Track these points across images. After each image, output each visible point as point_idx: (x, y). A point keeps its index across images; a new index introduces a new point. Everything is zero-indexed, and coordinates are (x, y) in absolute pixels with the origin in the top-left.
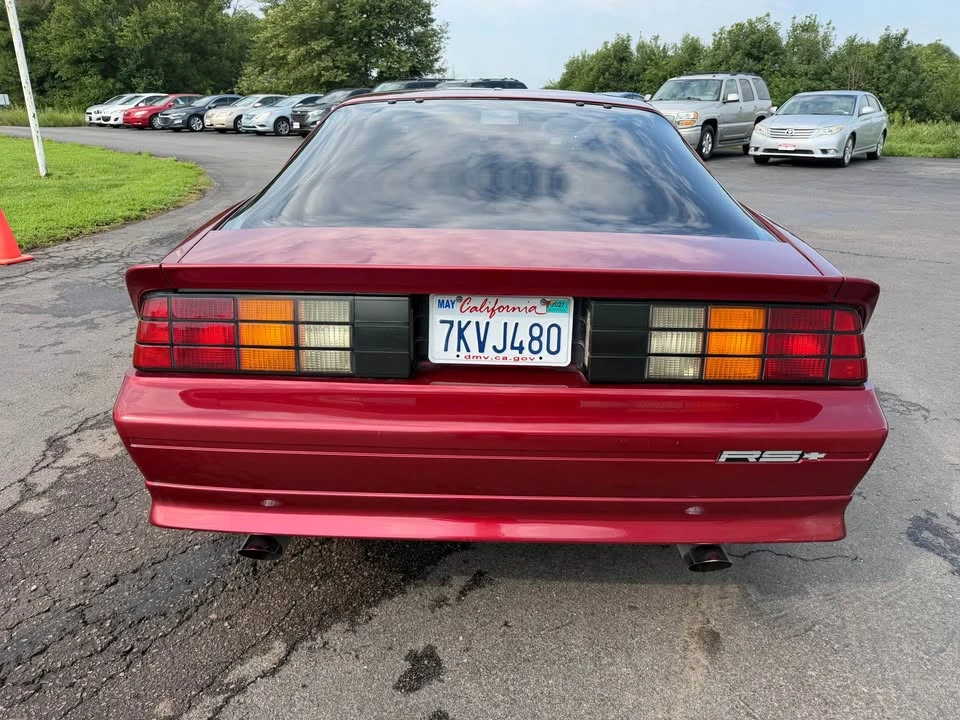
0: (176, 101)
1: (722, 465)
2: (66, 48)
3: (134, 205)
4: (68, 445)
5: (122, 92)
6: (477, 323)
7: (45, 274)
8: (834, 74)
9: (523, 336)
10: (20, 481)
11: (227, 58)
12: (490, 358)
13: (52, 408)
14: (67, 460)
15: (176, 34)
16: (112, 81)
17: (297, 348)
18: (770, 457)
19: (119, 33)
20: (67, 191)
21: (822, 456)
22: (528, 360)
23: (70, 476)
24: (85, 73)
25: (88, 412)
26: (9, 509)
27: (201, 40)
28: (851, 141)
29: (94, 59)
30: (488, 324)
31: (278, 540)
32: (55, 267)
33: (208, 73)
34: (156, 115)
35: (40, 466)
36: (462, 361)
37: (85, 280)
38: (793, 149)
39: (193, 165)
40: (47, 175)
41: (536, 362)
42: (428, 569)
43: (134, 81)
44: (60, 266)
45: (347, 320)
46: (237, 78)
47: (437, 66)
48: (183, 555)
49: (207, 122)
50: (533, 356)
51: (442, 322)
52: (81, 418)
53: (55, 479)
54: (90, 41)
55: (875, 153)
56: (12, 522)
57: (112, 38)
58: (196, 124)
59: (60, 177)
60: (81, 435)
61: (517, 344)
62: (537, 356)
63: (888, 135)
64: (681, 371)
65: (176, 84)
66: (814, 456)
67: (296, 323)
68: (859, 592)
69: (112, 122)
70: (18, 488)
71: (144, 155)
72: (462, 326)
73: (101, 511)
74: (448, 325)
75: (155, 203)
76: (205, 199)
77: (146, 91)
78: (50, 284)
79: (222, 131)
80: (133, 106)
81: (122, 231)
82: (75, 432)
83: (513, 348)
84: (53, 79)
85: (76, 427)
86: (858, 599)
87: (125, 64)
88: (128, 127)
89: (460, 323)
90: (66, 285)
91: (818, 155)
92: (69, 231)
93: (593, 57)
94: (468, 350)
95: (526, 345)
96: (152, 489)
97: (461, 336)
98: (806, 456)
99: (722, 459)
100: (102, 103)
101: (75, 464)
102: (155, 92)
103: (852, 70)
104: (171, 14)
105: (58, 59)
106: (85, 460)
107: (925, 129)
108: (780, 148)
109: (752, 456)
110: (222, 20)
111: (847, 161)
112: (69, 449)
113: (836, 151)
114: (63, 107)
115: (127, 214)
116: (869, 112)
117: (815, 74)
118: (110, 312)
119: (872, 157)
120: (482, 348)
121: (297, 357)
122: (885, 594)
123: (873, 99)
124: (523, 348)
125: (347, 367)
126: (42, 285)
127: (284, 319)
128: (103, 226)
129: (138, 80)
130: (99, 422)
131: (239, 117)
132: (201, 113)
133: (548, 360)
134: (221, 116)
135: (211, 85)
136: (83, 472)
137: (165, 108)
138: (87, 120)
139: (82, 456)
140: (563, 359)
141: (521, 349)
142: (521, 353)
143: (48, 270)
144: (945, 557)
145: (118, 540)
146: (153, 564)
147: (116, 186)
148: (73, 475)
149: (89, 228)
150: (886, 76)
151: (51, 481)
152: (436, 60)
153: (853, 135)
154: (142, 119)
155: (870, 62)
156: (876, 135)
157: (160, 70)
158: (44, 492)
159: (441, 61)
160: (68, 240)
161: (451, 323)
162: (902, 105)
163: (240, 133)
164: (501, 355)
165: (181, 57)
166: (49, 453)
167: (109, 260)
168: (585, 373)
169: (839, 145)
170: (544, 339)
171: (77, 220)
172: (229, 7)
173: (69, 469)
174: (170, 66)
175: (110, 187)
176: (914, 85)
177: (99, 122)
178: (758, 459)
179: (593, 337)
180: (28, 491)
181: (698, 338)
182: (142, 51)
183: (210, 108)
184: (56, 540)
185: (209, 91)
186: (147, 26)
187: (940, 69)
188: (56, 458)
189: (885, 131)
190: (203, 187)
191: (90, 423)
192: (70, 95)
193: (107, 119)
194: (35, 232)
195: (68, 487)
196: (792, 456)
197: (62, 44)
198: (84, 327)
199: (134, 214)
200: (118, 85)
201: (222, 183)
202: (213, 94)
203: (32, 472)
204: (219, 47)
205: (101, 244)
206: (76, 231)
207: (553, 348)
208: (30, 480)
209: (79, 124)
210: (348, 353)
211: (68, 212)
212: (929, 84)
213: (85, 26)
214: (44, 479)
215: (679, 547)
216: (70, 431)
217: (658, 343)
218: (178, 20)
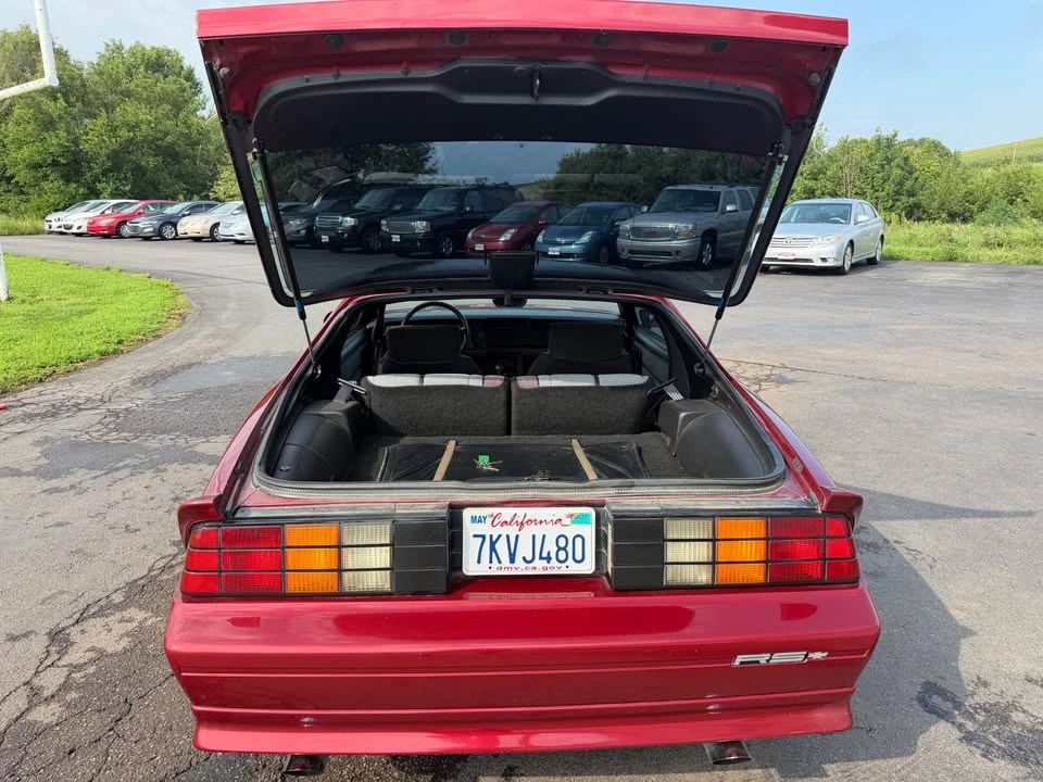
0: (145, 207)
1: (736, 668)
2: (26, 152)
3: (110, 336)
4: (72, 638)
5: (86, 197)
6: (508, 537)
7: (21, 426)
8: (829, 173)
9: (550, 547)
10: (25, 684)
11: (201, 160)
12: (520, 568)
13: (49, 594)
14: (74, 656)
15: (145, 137)
16: (74, 185)
17: (340, 570)
18: (779, 658)
19: (84, 137)
20: (33, 320)
21: (825, 654)
22: (555, 569)
23: (78, 675)
24: (45, 177)
25: (89, 598)
26: (18, 718)
27: (174, 143)
28: (849, 249)
29: (55, 164)
30: (517, 536)
31: (321, 758)
32: (30, 417)
33: (180, 177)
34: (124, 222)
35: (44, 665)
36: (494, 572)
37: (68, 433)
38: (793, 258)
39: (169, 283)
40: (9, 299)
41: (564, 571)
42: (458, 766)
43: (99, 186)
44: (36, 415)
45: (388, 542)
46: (212, 181)
47: (428, 166)
48: (207, 763)
49: (180, 230)
50: (559, 565)
51: (475, 536)
52: (82, 604)
53: (63, 680)
54: (52, 145)
55: (875, 258)
56: (24, 733)
57: (76, 142)
58: (168, 232)
59: (23, 302)
60: (84, 625)
61: (545, 555)
62: (564, 565)
63: (885, 238)
64: (695, 578)
65: (146, 188)
66: (817, 656)
67: (340, 547)
68: (875, 766)
69: (74, 230)
70: (24, 692)
71: (115, 271)
72: (494, 539)
73: (115, 715)
74: (481, 539)
75: (132, 333)
76: (186, 326)
77: (113, 196)
78: (29, 438)
79: (197, 239)
80: (98, 213)
81: (99, 369)
82: (77, 622)
83: (541, 558)
84: (9, 183)
85: (77, 616)
86: (874, 774)
87: (91, 169)
88: (92, 235)
89: (491, 536)
90: (46, 440)
91: (819, 263)
92: (42, 371)
93: (587, 155)
94: (500, 562)
95: (553, 555)
96: (197, 713)
97: (493, 549)
98: (811, 655)
99: (737, 663)
100: (64, 209)
101: (82, 661)
102: (123, 198)
103: (847, 170)
104: (142, 117)
105: (16, 164)
106: (91, 655)
107: (921, 229)
108: (780, 257)
109: (763, 658)
110: (198, 124)
111: (847, 268)
112: (72, 644)
113: (836, 260)
114: (19, 214)
115: (104, 347)
116: (865, 220)
117: (811, 173)
118: (99, 473)
119: (871, 262)
120: (512, 560)
121: (340, 578)
122: (899, 766)
123: (867, 205)
124: (551, 558)
125: (387, 587)
126: (19, 441)
127: (328, 544)
128: (77, 364)
129: (104, 185)
130: (101, 609)
131: (216, 225)
132: (173, 220)
133: (573, 569)
134: (195, 224)
135: (184, 189)
136: (92, 669)
137: (133, 215)
138: (47, 228)
139: (88, 650)
140: (588, 567)
141: (548, 559)
142: (549, 562)
143: (23, 421)
144: (953, 723)
145: (137, 749)
146: (177, 774)
147: (88, 312)
148: (82, 674)
149: (63, 367)
150: (881, 175)
151: (59, 682)
152: (426, 160)
153: (851, 243)
154: (109, 227)
155: (863, 162)
156: (874, 239)
157: (130, 174)
158: (53, 696)
159: (432, 161)
160: (41, 381)
161: (483, 537)
162: (898, 204)
163: (217, 241)
164: (531, 565)
165: (151, 162)
166: (53, 649)
167: (89, 406)
168: (610, 581)
169: (839, 253)
170: (570, 549)
171: (48, 358)
172: (204, 108)
173: (75, 668)
174: (139, 171)
175: (80, 314)
176: (908, 184)
177: (59, 230)
178: (768, 661)
179: (615, 548)
180: (35, 696)
181: (708, 546)
182: (108, 156)
183: (184, 216)
184: (71, 752)
185: (181, 197)
186: (115, 129)
187: (932, 168)
188: (62, 653)
189: (882, 236)
190: (182, 311)
191: (93, 610)
192: (27, 201)
193: (71, 228)
194: (5, 375)
195: (78, 688)
196: (797, 657)
197: (20, 148)
198: (72, 492)
199: (112, 348)
200: (81, 190)
201: (202, 304)
202: (186, 199)
203: (37, 673)
204: (193, 149)
205: (77, 386)
206: (48, 370)
207: (579, 557)
208: (36, 682)
209: (38, 232)
210: (388, 572)
211: (39, 347)
212: (922, 183)
213: (47, 130)
214: (51, 680)
215: (705, 746)
216: (71, 621)
217: (673, 552)
218: (150, 122)
